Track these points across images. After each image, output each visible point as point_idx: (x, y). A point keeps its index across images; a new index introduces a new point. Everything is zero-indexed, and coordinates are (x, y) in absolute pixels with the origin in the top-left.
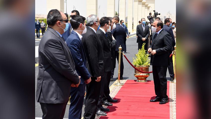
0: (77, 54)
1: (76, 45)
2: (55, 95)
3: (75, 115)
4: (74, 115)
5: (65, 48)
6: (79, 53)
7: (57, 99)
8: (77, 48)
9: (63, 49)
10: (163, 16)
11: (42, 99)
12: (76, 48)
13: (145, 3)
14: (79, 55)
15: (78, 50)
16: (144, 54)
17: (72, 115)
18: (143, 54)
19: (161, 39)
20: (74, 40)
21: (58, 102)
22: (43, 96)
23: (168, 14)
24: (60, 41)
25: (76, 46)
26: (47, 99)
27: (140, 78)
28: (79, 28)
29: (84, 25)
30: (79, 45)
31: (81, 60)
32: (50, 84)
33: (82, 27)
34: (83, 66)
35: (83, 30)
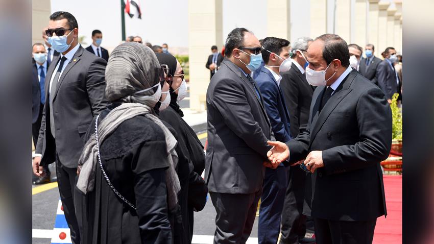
0: (272, 109)
1: (268, 93)
2: (232, 179)
3: (271, 223)
4: (268, 223)
5: (250, 96)
6: (275, 107)
7: (236, 185)
8: (271, 99)
9: (246, 96)
11: (212, 185)
12: (269, 98)
13: (395, 12)
14: (275, 110)
15: (272, 101)
17: (265, 223)
19: (347, 112)
20: (265, 84)
21: (238, 190)
22: (214, 180)
24: (242, 86)
25: (267, 95)
26: (220, 186)
27: (390, 166)
28: (270, 62)
29: (281, 56)
30: (275, 92)
31: (279, 120)
32: (225, 159)
33: (274, 59)
34: (282, 131)
35: (279, 65)
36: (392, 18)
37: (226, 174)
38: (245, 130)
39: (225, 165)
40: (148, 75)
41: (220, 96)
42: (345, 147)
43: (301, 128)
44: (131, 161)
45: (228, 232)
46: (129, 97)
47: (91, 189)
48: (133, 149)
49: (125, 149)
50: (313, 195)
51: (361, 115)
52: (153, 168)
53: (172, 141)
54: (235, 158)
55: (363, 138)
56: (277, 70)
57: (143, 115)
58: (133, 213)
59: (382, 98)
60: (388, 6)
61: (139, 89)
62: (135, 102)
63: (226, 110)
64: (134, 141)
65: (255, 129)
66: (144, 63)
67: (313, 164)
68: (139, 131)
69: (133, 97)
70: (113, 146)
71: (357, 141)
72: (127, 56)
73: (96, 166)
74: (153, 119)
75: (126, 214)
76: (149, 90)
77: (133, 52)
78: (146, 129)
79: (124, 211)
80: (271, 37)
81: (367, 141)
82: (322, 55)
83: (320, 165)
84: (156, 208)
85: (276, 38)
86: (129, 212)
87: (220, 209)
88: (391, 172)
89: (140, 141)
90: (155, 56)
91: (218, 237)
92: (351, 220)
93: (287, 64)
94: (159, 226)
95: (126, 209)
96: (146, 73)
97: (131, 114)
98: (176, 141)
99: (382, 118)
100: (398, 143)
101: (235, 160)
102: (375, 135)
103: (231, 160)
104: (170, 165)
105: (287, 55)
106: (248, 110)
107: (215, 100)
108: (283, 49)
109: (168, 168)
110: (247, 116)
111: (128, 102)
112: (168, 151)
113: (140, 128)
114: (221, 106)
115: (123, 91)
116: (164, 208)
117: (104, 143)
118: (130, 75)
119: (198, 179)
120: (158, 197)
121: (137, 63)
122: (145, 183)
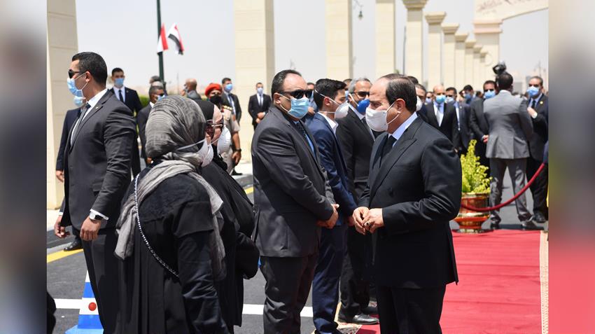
1: (323, 143)
2: (280, 241)
6: (330, 158)
7: (285, 248)
8: (326, 149)
10: (525, 77)
12: (323, 148)
13: (474, 44)
14: (331, 162)
15: (327, 152)
16: (474, 166)
18: (471, 167)
19: (410, 165)
20: (319, 133)
21: (287, 254)
22: (261, 242)
23: (538, 70)
24: (289, 135)
26: (268, 249)
27: (467, 223)
28: (324, 107)
29: (336, 101)
30: (330, 141)
31: (335, 173)
32: (272, 218)
33: (328, 104)
34: (339, 185)
35: (334, 111)
36: (471, 50)
37: (274, 236)
38: (293, 185)
39: (273, 225)
40: (190, 129)
41: (264, 147)
42: (408, 204)
43: (355, 181)
44: (171, 222)
45: (278, 301)
46: (170, 154)
47: (129, 254)
48: (173, 210)
49: (166, 209)
50: (374, 257)
51: (426, 168)
52: (195, 231)
53: (217, 202)
54: (283, 216)
55: (429, 194)
56: (332, 116)
57: (186, 174)
58: (176, 280)
59: (450, 149)
60: (466, 37)
61: (181, 145)
62: (178, 159)
63: (271, 163)
64: (175, 201)
65: (304, 184)
66: (186, 117)
67: (373, 223)
68: (181, 191)
69: (175, 154)
70: (152, 207)
71: (422, 198)
72: (167, 109)
73: (134, 229)
74: (197, 178)
75: (168, 283)
76: (193, 147)
77: (174, 105)
78: (188, 189)
79: (165, 278)
80: (325, 78)
81: (433, 198)
82: (385, 93)
83: (381, 224)
84: (199, 275)
85: (330, 80)
86: (171, 279)
87: (269, 276)
88: (468, 231)
89: (182, 201)
90: (200, 110)
91: (267, 306)
92: (416, 287)
93: (344, 109)
94: (203, 296)
95: (168, 276)
96: (189, 128)
97: (172, 172)
98: (222, 202)
99: (450, 172)
100: (475, 197)
101: (283, 219)
102: (442, 191)
103: (279, 219)
104: (215, 227)
105: (342, 100)
106: (296, 163)
107: (259, 152)
108: (339, 92)
109: (212, 231)
110: (294, 169)
111: (169, 159)
112: (213, 213)
113: (182, 188)
114: (266, 159)
115: (163, 147)
116: (209, 275)
117: (143, 204)
118: (170, 130)
119: (245, 241)
120: (202, 263)
121: (178, 117)
122: (187, 247)
